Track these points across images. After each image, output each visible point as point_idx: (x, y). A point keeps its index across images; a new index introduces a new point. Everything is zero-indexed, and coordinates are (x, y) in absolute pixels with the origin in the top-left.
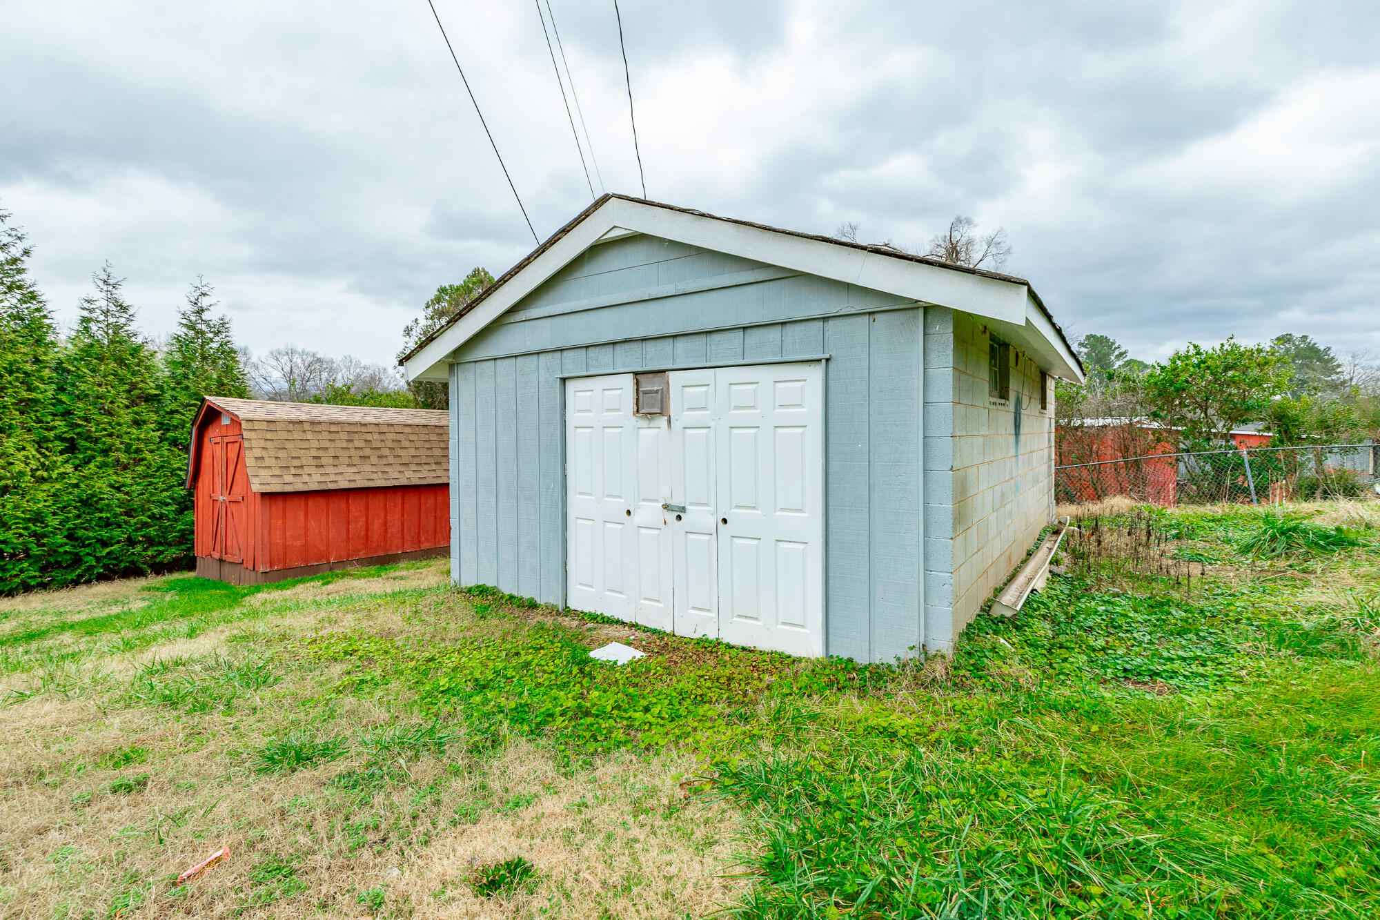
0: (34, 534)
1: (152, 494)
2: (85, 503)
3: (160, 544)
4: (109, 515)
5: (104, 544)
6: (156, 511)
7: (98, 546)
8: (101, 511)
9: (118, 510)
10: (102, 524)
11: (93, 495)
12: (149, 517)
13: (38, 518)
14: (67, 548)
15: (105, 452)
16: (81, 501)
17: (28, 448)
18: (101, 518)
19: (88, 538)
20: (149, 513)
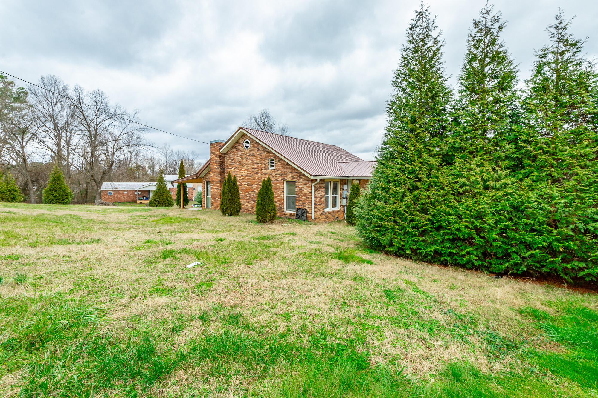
0: (476, 228)
1: (578, 208)
2: (516, 208)
3: (580, 259)
4: (532, 222)
5: (529, 247)
6: (581, 226)
7: (523, 247)
8: (528, 218)
9: (541, 219)
10: (528, 229)
11: (523, 203)
12: (573, 230)
13: (480, 216)
14: (499, 243)
15: (540, 169)
16: (514, 208)
17: (486, 165)
18: (526, 224)
19: (514, 239)
20: (572, 227)
